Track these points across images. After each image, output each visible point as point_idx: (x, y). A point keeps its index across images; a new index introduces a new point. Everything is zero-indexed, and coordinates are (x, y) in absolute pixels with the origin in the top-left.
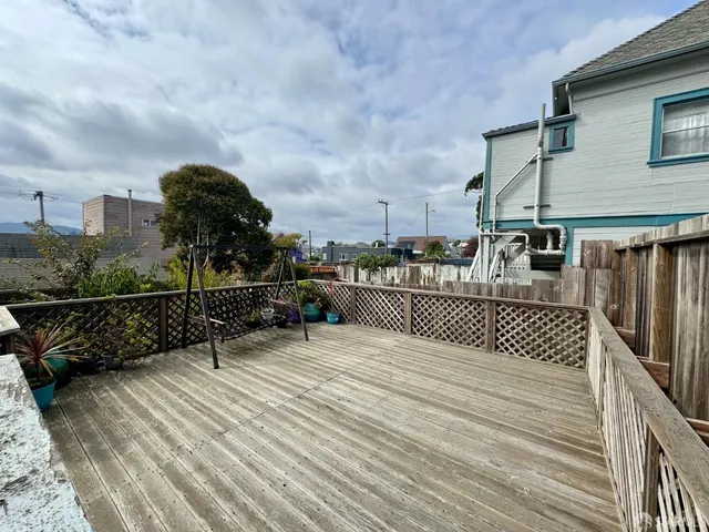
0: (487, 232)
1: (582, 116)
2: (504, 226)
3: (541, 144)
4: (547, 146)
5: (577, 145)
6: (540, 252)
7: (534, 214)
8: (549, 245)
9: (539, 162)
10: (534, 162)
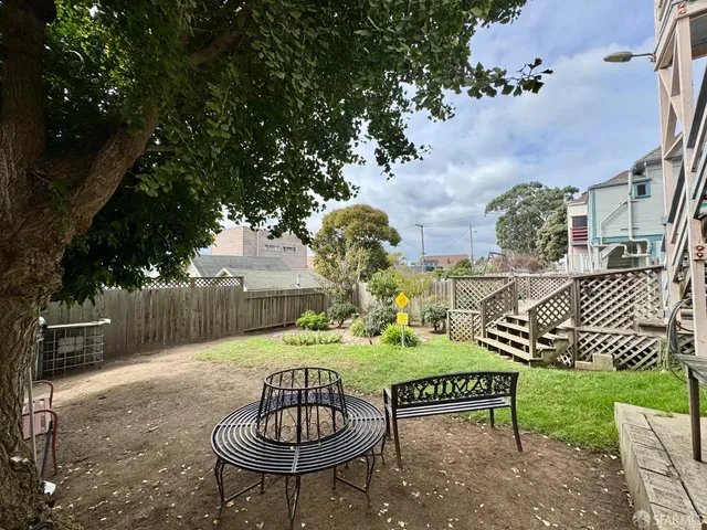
0: (596, 244)
1: (654, 179)
2: (607, 241)
3: (630, 194)
4: (633, 195)
5: (652, 194)
6: (633, 255)
7: (630, 233)
8: (639, 250)
9: (629, 204)
10: (626, 203)
